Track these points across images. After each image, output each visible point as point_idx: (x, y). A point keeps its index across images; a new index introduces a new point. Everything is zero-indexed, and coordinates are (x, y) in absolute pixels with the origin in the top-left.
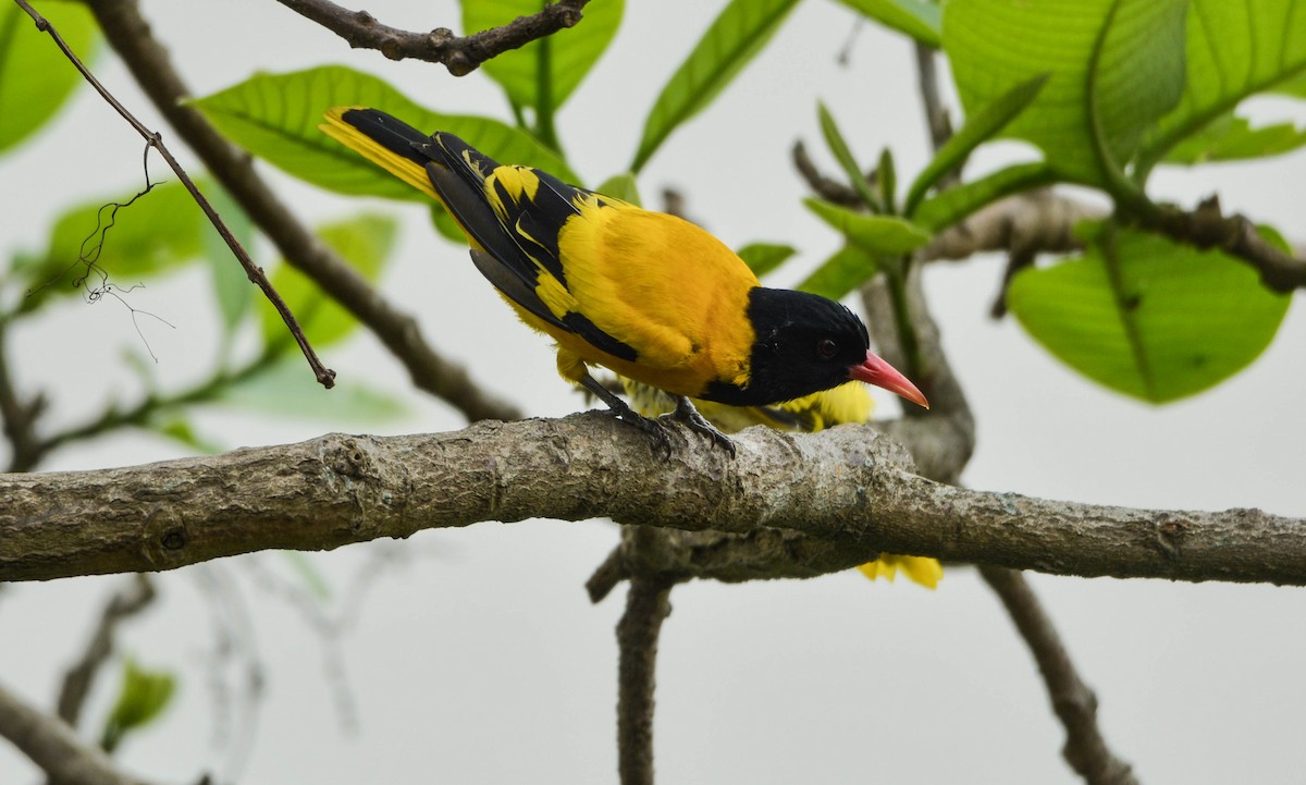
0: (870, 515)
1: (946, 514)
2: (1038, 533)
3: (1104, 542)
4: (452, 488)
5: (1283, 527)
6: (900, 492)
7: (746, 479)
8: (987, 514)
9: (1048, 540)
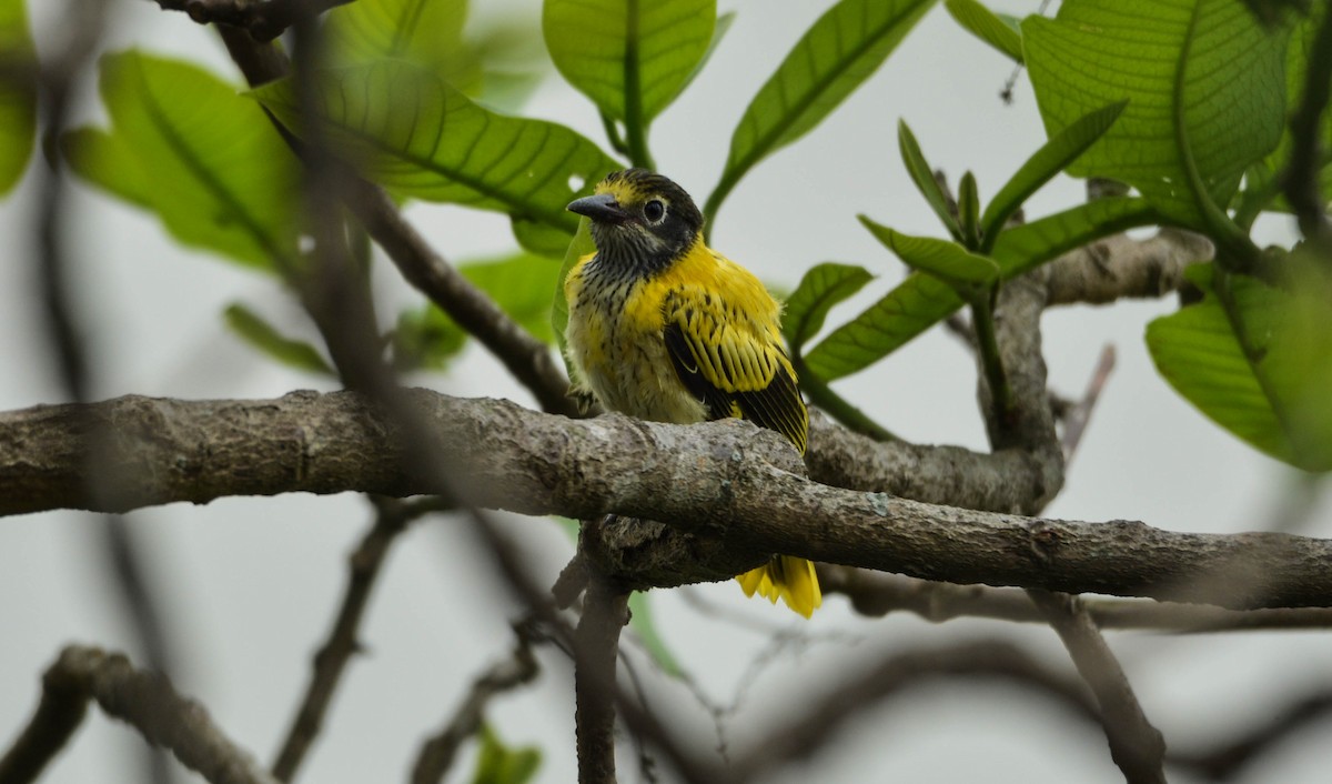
0: (735, 510)
1: (814, 513)
2: (908, 536)
3: (976, 548)
4: (254, 456)
5: (1163, 540)
6: (768, 488)
7: (586, 464)
8: (856, 514)
9: (918, 543)
